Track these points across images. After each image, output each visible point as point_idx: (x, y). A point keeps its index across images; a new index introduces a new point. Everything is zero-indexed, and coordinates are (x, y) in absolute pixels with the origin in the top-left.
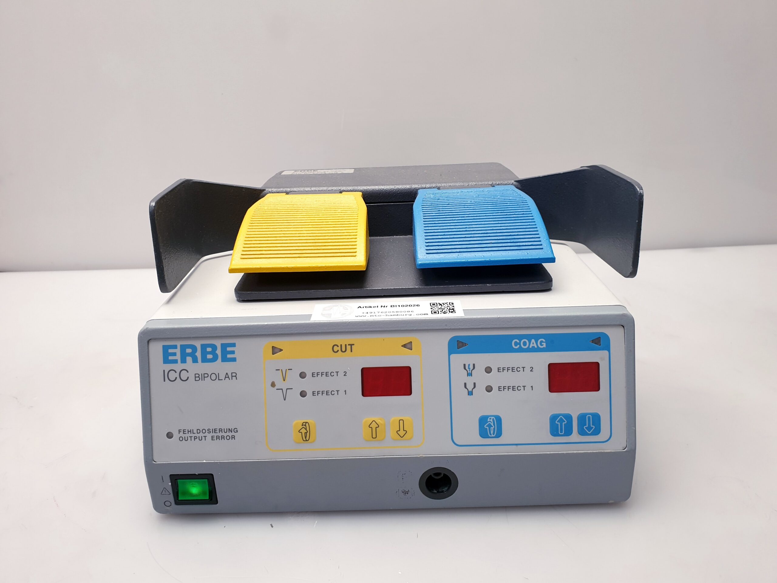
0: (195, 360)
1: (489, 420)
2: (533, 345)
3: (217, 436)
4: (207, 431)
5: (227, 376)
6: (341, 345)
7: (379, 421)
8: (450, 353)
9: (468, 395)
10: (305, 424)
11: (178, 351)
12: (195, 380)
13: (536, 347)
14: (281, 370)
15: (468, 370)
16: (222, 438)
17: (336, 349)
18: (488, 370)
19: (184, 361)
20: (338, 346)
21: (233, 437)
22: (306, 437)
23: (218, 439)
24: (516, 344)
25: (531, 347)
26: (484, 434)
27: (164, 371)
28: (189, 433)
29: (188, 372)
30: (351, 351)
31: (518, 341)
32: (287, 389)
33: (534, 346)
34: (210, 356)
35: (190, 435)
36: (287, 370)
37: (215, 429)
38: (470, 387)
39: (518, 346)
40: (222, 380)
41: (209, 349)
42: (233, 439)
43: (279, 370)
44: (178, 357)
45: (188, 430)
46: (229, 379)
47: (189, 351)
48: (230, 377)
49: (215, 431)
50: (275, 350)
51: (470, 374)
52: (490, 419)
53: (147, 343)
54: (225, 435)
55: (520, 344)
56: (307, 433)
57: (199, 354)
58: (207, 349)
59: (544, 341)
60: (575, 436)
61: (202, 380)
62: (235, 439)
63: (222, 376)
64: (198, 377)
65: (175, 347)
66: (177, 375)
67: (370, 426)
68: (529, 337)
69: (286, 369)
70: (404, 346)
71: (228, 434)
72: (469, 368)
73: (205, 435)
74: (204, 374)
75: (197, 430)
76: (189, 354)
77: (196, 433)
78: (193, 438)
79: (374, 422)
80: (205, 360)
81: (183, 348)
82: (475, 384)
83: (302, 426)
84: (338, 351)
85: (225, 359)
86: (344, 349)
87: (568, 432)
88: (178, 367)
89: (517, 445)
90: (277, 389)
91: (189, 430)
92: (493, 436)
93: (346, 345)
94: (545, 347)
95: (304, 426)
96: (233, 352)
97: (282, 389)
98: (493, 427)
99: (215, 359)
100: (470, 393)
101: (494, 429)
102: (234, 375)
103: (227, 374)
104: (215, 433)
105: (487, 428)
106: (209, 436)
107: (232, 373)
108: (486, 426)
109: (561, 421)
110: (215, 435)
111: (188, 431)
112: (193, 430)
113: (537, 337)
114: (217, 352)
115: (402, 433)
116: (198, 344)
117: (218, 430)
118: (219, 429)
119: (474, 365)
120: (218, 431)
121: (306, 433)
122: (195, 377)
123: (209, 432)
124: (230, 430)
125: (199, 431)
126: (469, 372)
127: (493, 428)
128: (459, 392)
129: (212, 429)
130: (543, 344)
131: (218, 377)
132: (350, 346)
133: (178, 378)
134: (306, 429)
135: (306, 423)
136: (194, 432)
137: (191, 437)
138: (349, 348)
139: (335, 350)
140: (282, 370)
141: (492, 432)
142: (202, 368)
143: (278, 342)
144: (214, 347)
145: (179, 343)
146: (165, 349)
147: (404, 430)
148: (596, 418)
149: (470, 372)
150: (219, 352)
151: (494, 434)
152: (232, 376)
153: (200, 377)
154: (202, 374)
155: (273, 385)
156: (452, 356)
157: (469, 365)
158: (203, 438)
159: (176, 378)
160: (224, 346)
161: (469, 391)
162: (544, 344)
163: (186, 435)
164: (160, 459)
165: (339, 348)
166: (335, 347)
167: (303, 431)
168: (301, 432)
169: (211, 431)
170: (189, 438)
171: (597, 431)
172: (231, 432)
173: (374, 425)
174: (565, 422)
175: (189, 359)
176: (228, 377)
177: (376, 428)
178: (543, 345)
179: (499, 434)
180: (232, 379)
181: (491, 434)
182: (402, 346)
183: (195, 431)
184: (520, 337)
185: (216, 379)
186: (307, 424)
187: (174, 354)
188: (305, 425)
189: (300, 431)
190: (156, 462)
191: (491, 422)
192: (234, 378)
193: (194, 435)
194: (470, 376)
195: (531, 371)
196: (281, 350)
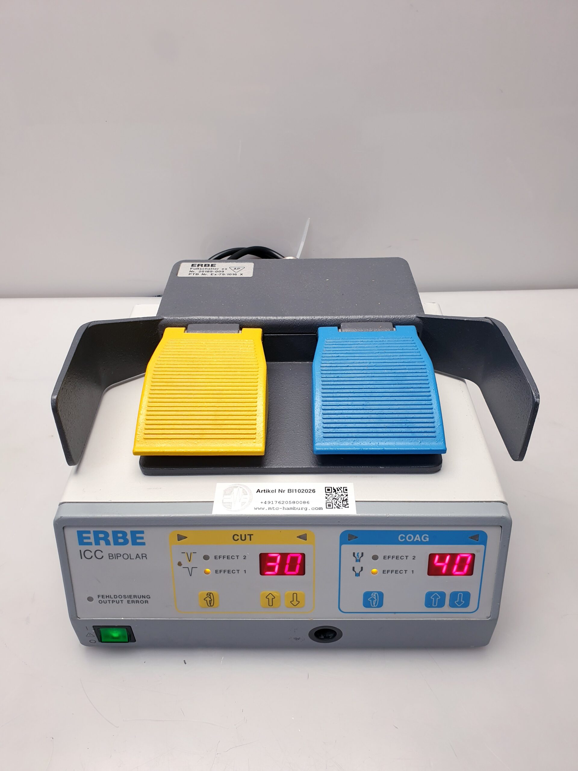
0: (108, 543)
1: (372, 595)
2: (418, 539)
3: (132, 601)
4: (123, 597)
5: (138, 556)
6: (241, 535)
7: (275, 593)
8: (341, 544)
9: (356, 576)
10: (209, 595)
11: (92, 535)
12: (110, 559)
13: (420, 540)
14: (186, 553)
15: (357, 557)
16: (136, 602)
17: (236, 537)
18: (375, 557)
19: (97, 543)
20: (238, 536)
21: (147, 602)
22: (210, 604)
23: (133, 603)
24: (402, 538)
25: (415, 540)
26: (367, 604)
27: (80, 551)
29: (102, 552)
30: (250, 540)
31: (404, 536)
32: (192, 568)
33: (418, 540)
34: (121, 541)
35: (108, 599)
37: (130, 596)
38: (358, 570)
39: (404, 540)
40: (133, 559)
41: (120, 535)
42: (147, 603)
43: (185, 553)
44: (92, 540)
45: (106, 596)
46: (140, 559)
47: (101, 536)
48: (141, 557)
49: (130, 597)
50: (180, 538)
51: (358, 561)
52: (374, 594)
53: (62, 529)
54: (140, 600)
55: (405, 538)
56: (212, 601)
57: (111, 538)
58: (118, 535)
59: (427, 536)
60: (446, 608)
61: (115, 559)
63: (134, 556)
64: (112, 556)
65: (89, 532)
66: (93, 554)
67: (267, 597)
68: (414, 533)
69: (191, 553)
70: (299, 537)
71: (141, 599)
72: (358, 556)
73: (121, 599)
74: (117, 554)
75: (114, 595)
76: (102, 539)
77: (114, 598)
78: (111, 602)
79: (270, 594)
80: (116, 543)
81: (96, 533)
82: (362, 568)
84: (238, 539)
85: (134, 543)
86: (243, 538)
87: (441, 604)
88: (93, 548)
89: (395, 613)
90: (183, 568)
91: (107, 596)
92: (375, 606)
93: (245, 535)
94: (428, 541)
95: (208, 596)
96: (142, 538)
97: (188, 568)
98: (375, 600)
99: (126, 542)
100: (358, 575)
102: (144, 556)
103: (137, 554)
104: (130, 598)
105: (370, 601)
106: (125, 601)
107: (142, 554)
108: (370, 599)
109: (436, 597)
110: (131, 600)
111: (106, 597)
112: (110, 596)
113: (421, 533)
114: (127, 537)
115: (295, 603)
117: (133, 596)
118: (134, 596)
119: (362, 553)
120: (133, 597)
121: (210, 601)
122: (109, 556)
123: (125, 597)
124: (143, 597)
125: (116, 597)
126: (357, 559)
127: (375, 601)
128: (348, 574)
129: (128, 596)
130: (426, 538)
131: (129, 557)
132: (249, 536)
133: (94, 556)
134: (210, 598)
135: (210, 593)
136: (112, 597)
137: (109, 601)
138: (248, 537)
139: (236, 539)
140: (187, 553)
141: (374, 604)
142: (114, 549)
143: (182, 531)
144: (125, 534)
145: (92, 530)
146: (80, 533)
147: (297, 601)
148: (467, 596)
149: (359, 559)
150: (129, 537)
151: (375, 605)
152: (142, 557)
153: (114, 556)
154: (115, 554)
155: (180, 564)
156: (343, 546)
157: (358, 553)
158: (120, 602)
159: (92, 556)
160: (133, 533)
161: (356, 573)
162: (428, 539)
163: (105, 599)
164: (83, 616)
165: (239, 537)
166: (235, 536)
167: (208, 599)
169: (127, 596)
170: (108, 602)
171: (466, 605)
172: (145, 598)
173: (270, 597)
174: (439, 597)
175: (102, 542)
176: (139, 557)
177: (272, 599)
178: (426, 539)
179: (380, 605)
180: (142, 559)
181: (373, 605)
182: (297, 537)
183: (112, 596)
184: (406, 533)
186: (211, 594)
187: (89, 538)
188: (210, 595)
189: (205, 599)
190: (80, 618)
191: (374, 596)
192: (144, 558)
193: (112, 599)
194: (358, 562)
195: (413, 559)
196: (186, 537)
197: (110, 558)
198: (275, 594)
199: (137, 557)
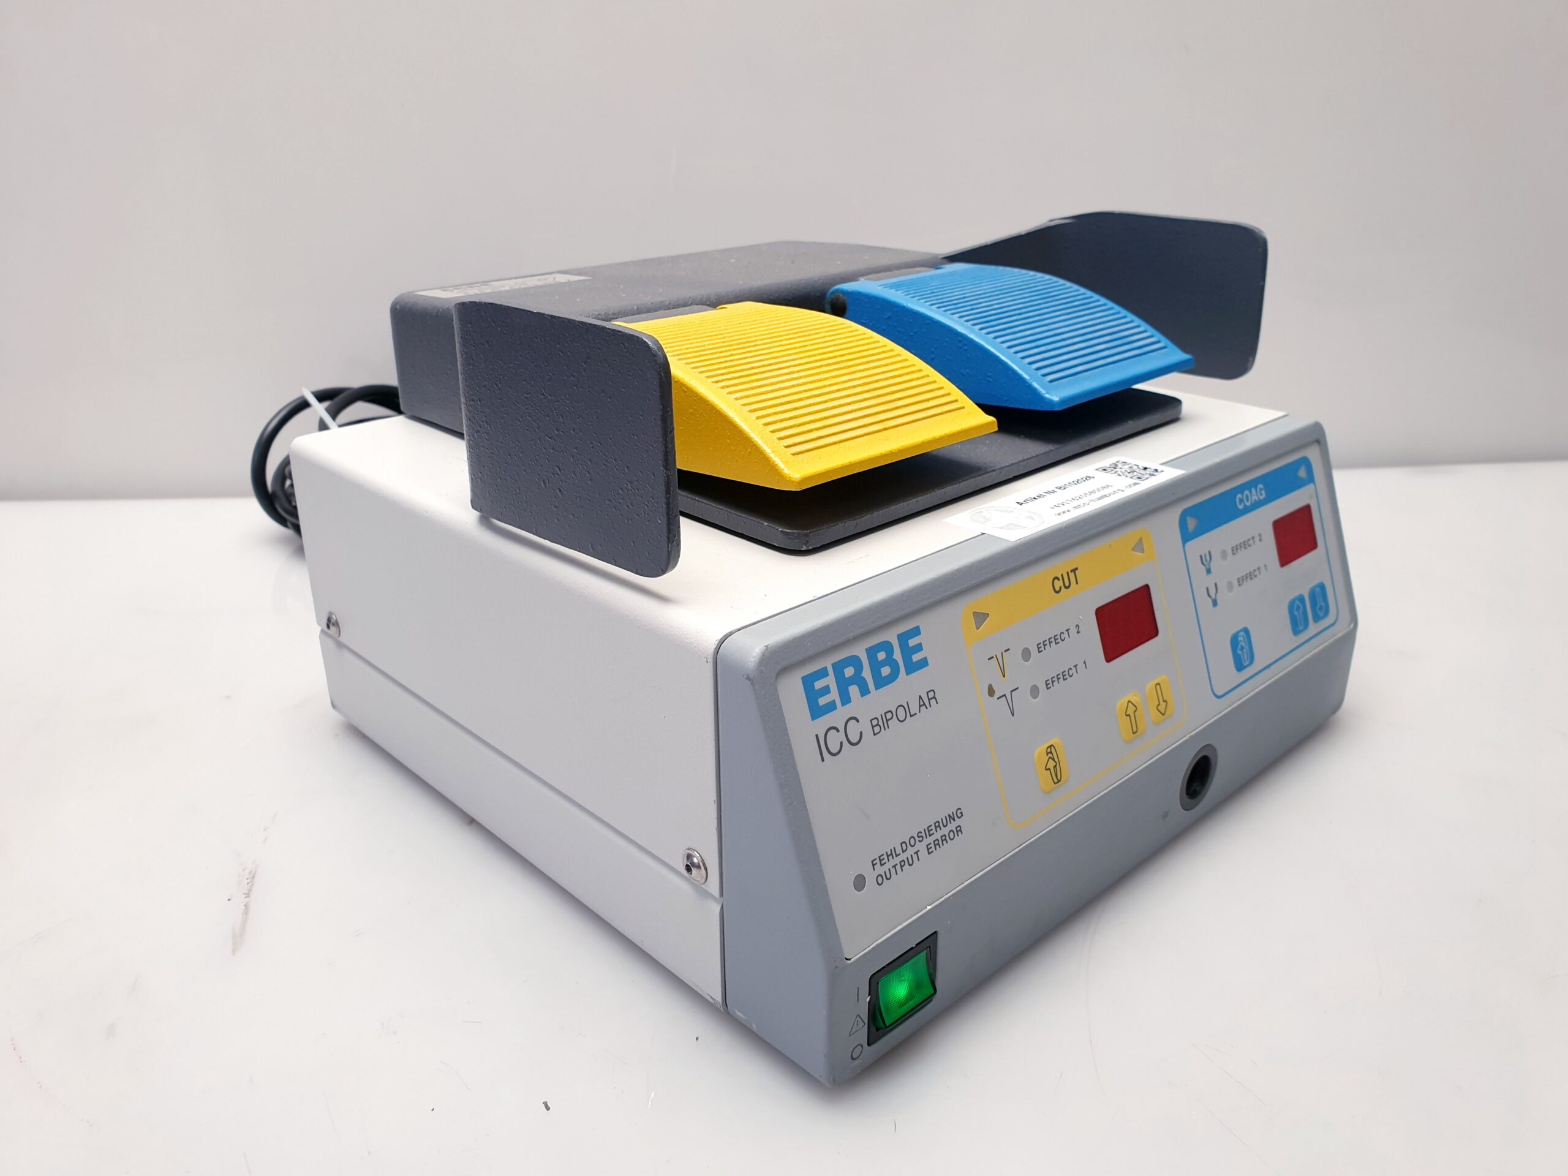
0: (864, 691)
1: (1239, 639)
2: (1255, 497)
3: (934, 842)
4: (917, 839)
5: (922, 703)
6: (1062, 576)
8: (1184, 543)
9: (1213, 606)
10: (1050, 751)
11: (830, 681)
12: (874, 735)
13: (1257, 499)
14: (995, 658)
15: (1206, 564)
16: (943, 841)
18: (1225, 556)
19: (846, 699)
20: (1059, 579)
21: (959, 830)
22: (1056, 776)
23: (938, 846)
24: (1240, 502)
25: (1253, 501)
26: (1238, 665)
27: (817, 736)
28: (890, 857)
29: (858, 721)
30: (1077, 583)
31: (1241, 497)
32: (1011, 692)
34: (885, 671)
35: (892, 862)
36: (1004, 653)
37: (928, 828)
38: (1213, 592)
39: (1243, 505)
40: (915, 714)
41: (882, 656)
42: (959, 833)
43: (993, 657)
44: (834, 695)
45: (887, 853)
46: (927, 708)
47: (849, 672)
48: (927, 703)
49: (929, 831)
50: (980, 618)
51: (1209, 571)
52: (1240, 637)
54: (946, 831)
55: (1243, 500)
56: (1057, 766)
57: (867, 674)
58: (880, 657)
59: (1263, 487)
60: (1312, 626)
61: (885, 730)
62: (962, 833)
64: (878, 725)
65: (823, 673)
66: (842, 736)
67: (1127, 713)
68: (1249, 486)
69: (1002, 653)
70: (1135, 548)
71: (949, 827)
72: (1206, 561)
73: (915, 849)
74: (885, 713)
75: (901, 844)
76: (851, 680)
77: (901, 852)
78: (898, 867)
79: (1130, 703)
80: (880, 682)
81: (839, 667)
82: (1216, 585)
83: (1047, 755)
84: (1060, 588)
85: (913, 668)
86: (1067, 583)
87: (1306, 622)
88: (837, 718)
89: (1268, 666)
90: (998, 699)
91: (889, 853)
93: (1068, 573)
94: (1265, 496)
95: (1049, 755)
96: (920, 647)
97: (1005, 695)
98: (1245, 648)
99: (893, 676)
100: (1215, 602)
102: (933, 697)
103: (920, 697)
104: (930, 835)
105: (1240, 654)
106: (921, 847)
107: (928, 693)
108: (1239, 651)
109: (1297, 608)
110: (931, 839)
111: (888, 856)
112: (894, 849)
113: (1255, 484)
114: (894, 657)
115: (1162, 707)
116: (859, 651)
117: (934, 827)
118: (935, 824)
119: (1210, 553)
120: (934, 830)
121: (1055, 766)
122: (873, 727)
123: (921, 839)
124: (951, 818)
125: (904, 847)
126: (1207, 567)
127: (1245, 650)
128: (1205, 606)
129: (925, 830)
130: (1262, 492)
131: (908, 711)
132: (1073, 573)
133: (845, 743)
134: (1053, 759)
135: (1050, 747)
136: (897, 853)
137: (894, 866)
138: (1072, 577)
139: (1057, 588)
140: (996, 656)
141: (1245, 659)
142: (881, 700)
143: (980, 600)
144: (890, 647)
145: (828, 663)
146: (808, 682)
147: (1164, 701)
148: (1323, 590)
149: (1209, 566)
150: (897, 654)
151: (1247, 661)
152: (929, 700)
153: (881, 723)
154: (882, 716)
155: (991, 692)
156: (1187, 547)
157: (1206, 555)
158: (915, 858)
159: (841, 743)
160: (904, 640)
161: (1213, 599)
163: (886, 868)
165: (1061, 583)
166: (1056, 583)
167: (1051, 764)
168: (1049, 769)
169: (923, 834)
170: (893, 870)
171: (1326, 611)
172: (954, 819)
173: (1131, 710)
174: (1301, 608)
175: (854, 691)
176: (924, 704)
177: (1134, 712)
178: (1263, 494)
179: (1252, 657)
180: (930, 707)
181: (1244, 663)
182: (1133, 549)
183: (899, 850)
184: (1242, 489)
185: (906, 716)
186: (1053, 749)
187: (826, 690)
188: (1051, 753)
189: (1047, 767)
190: (850, 959)
191: (1242, 642)
192: (933, 701)
193: (900, 859)
195: (1260, 541)
196: (987, 615)
197: (875, 732)
198: (1134, 699)
199: (920, 706)
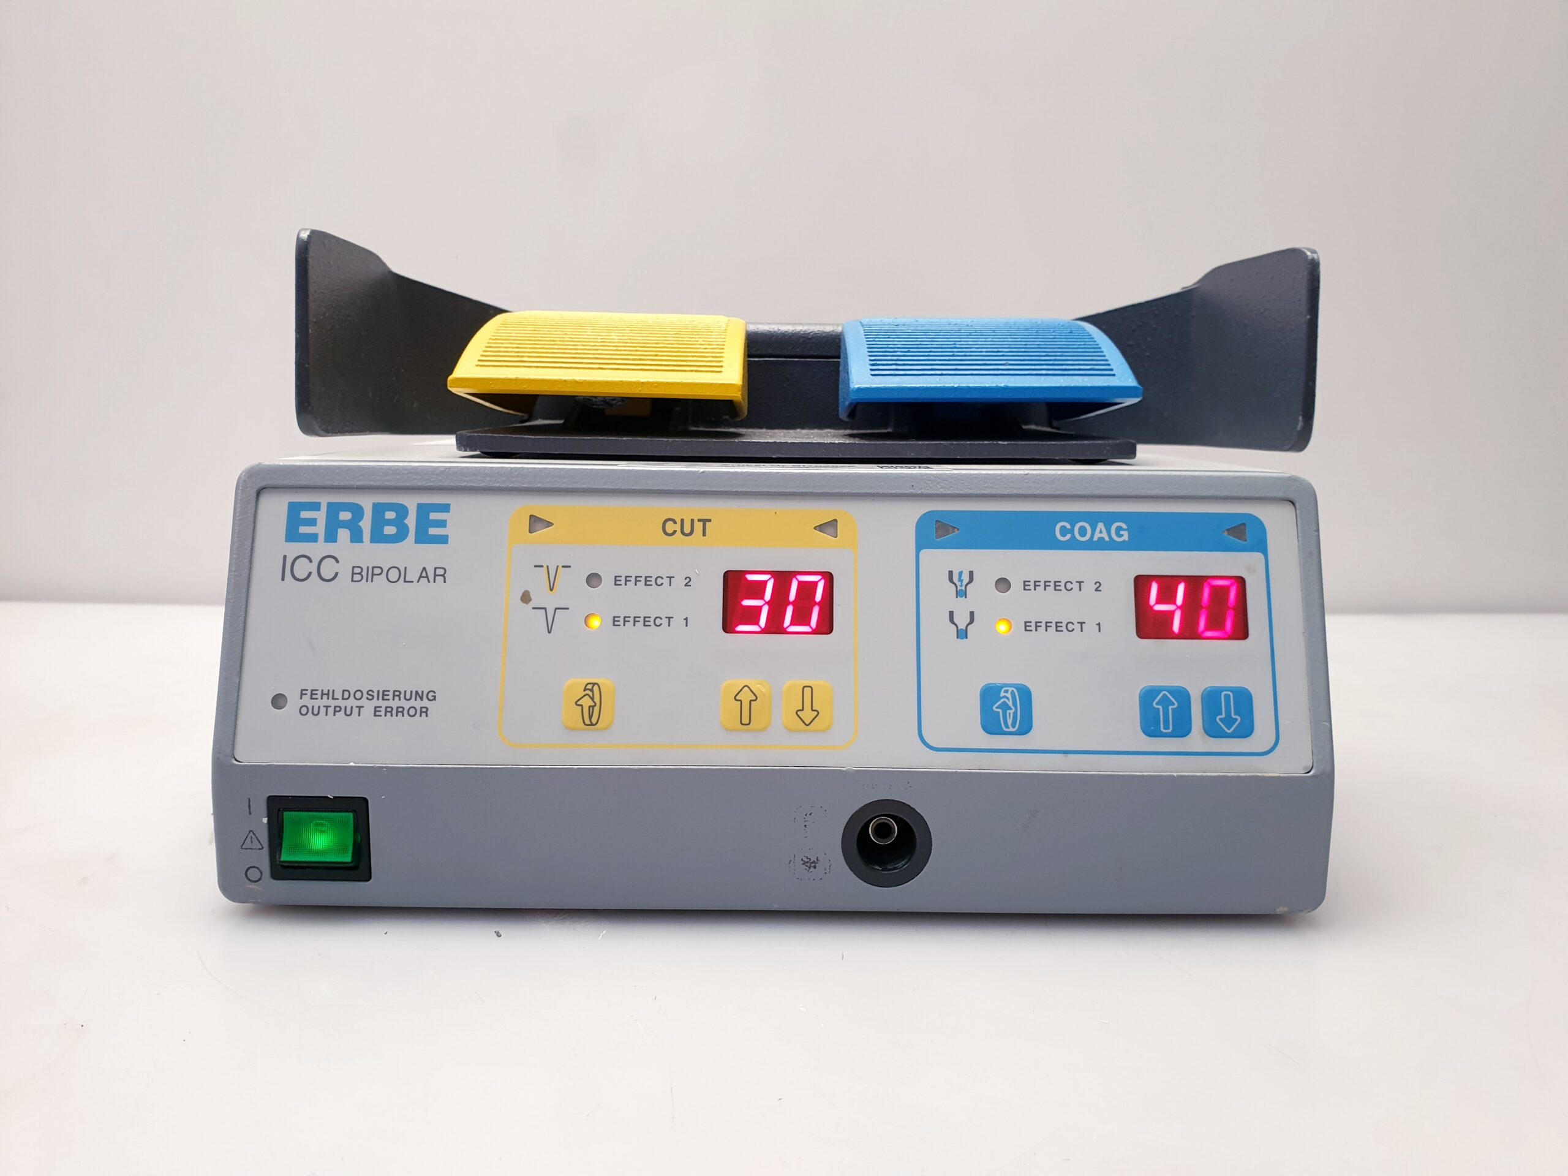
0: (356, 537)
1: (1002, 694)
2: (1101, 535)
3: (386, 708)
4: (365, 695)
5: (424, 574)
6: (682, 520)
7: (758, 686)
8: (919, 548)
9: (957, 638)
10: (590, 688)
11: (321, 516)
12: (352, 581)
13: (1107, 539)
14: (545, 568)
15: (958, 584)
16: (397, 712)
17: (670, 527)
18: (1003, 584)
19: (331, 537)
20: (675, 523)
21: (424, 711)
22: (590, 717)
23: (389, 714)
24: (1064, 530)
25: (1095, 539)
26: (991, 725)
27: (285, 557)
28: (325, 697)
29: (337, 561)
30: (704, 534)
31: (1068, 526)
32: (556, 609)
33: (1103, 538)
34: (390, 530)
35: (325, 701)
36: (560, 567)
37: (384, 691)
38: (962, 620)
39: (1068, 536)
40: (413, 582)
41: (390, 515)
42: (424, 715)
43: (542, 566)
44: (320, 529)
45: (322, 691)
46: (429, 582)
47: (345, 516)
48: (431, 577)
49: (384, 695)
50: (535, 523)
51: (961, 593)
52: (1006, 691)
53: (255, 495)
54: (406, 705)
55: (1071, 531)
56: (595, 708)
57: (366, 524)
58: (386, 515)
59: (1124, 526)
60: (1197, 739)
61: (367, 581)
62: (427, 716)
63: (413, 575)
64: (360, 574)
65: (316, 507)
66: (313, 567)
67: (737, 698)
68: (1093, 518)
69: (558, 566)
70: (821, 528)
71: (412, 703)
72: (961, 580)
73: (359, 703)
74: (373, 568)
75: (344, 691)
76: (345, 524)
77: (340, 698)
78: (331, 710)
79: (746, 688)
80: (378, 537)
81: (334, 509)
82: (972, 614)
83: (584, 691)
84: (675, 532)
85: (422, 537)
86: (687, 530)
87: (1182, 729)
88: (317, 549)
89: (1066, 752)
90: (533, 608)
91: (325, 692)
92: (1011, 729)
93: (692, 521)
94: (1127, 539)
95: (588, 692)
96: (442, 524)
97: (545, 609)
98: (1011, 709)
99: (401, 538)
100: (962, 634)
101: (1014, 713)
102: (441, 574)
103: (424, 569)
104: (383, 699)
105: (999, 712)
106: (369, 706)
107: (436, 568)
108: (996, 708)
109: (1165, 702)
110: (384, 704)
111: (323, 694)
112: (334, 691)
113: (1108, 519)
114: (406, 522)
115: (807, 715)
116: (367, 502)
117: (391, 693)
118: (394, 691)
119: (971, 573)
120: (391, 697)
121: (592, 707)
122: (353, 574)
123: (370, 697)
124: (419, 695)
125: (346, 695)
126: (959, 588)
127: (1012, 712)
128: (939, 632)
129: (378, 691)
130: (1121, 532)
131: (403, 575)
132: (701, 523)
133: (315, 575)
134: (592, 699)
135: (594, 684)
136: (335, 697)
137: (327, 707)
138: (698, 526)
139: (669, 530)
140: (548, 566)
141: (1010, 722)
142: (370, 553)
143: (542, 506)
144: (402, 511)
145: (324, 499)
146: (294, 510)
147: (812, 710)
148: (1243, 699)
149: (963, 588)
150: (411, 521)
151: (1013, 726)
152: (435, 575)
153: (364, 573)
154: (368, 567)
155: (526, 598)
156: (924, 553)
157: (961, 573)
158: (356, 710)
159: (310, 574)
160: (423, 510)
161: (959, 628)
162: (1125, 534)
163: (316, 703)
164: (248, 754)
165: (678, 527)
166: (669, 524)
167: (587, 702)
168: (582, 706)
169: (375, 694)
170: (323, 710)
171: (1246, 730)
172: (422, 699)
173: (746, 696)
174: (1174, 704)
175: (344, 534)
176: (427, 577)
177: (751, 701)
178: (1122, 535)
179: (1025, 727)
180: (434, 582)
181: (1007, 727)
182: (815, 528)
183: (338, 695)
184: (1073, 517)
185: (398, 580)
186: (596, 688)
187: (313, 522)
188: (592, 690)
189: (578, 703)
190: (237, 760)
191: (1008, 699)
192: (440, 579)
193: (336, 703)
194: (961, 597)
195: (1097, 590)
196: (549, 524)
197: (355, 579)
198: (757, 688)
199: (421, 577)
